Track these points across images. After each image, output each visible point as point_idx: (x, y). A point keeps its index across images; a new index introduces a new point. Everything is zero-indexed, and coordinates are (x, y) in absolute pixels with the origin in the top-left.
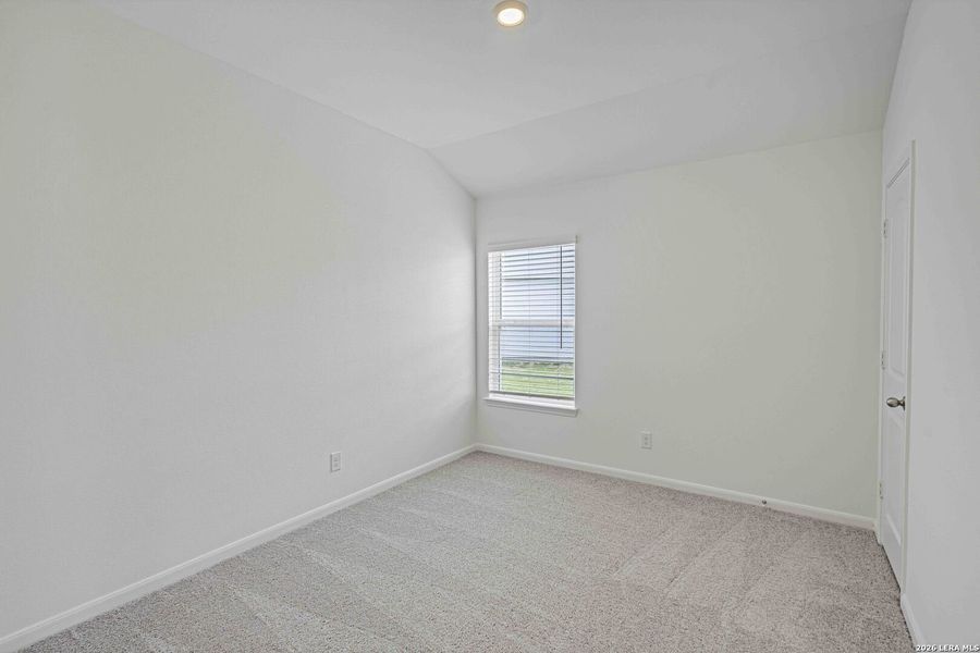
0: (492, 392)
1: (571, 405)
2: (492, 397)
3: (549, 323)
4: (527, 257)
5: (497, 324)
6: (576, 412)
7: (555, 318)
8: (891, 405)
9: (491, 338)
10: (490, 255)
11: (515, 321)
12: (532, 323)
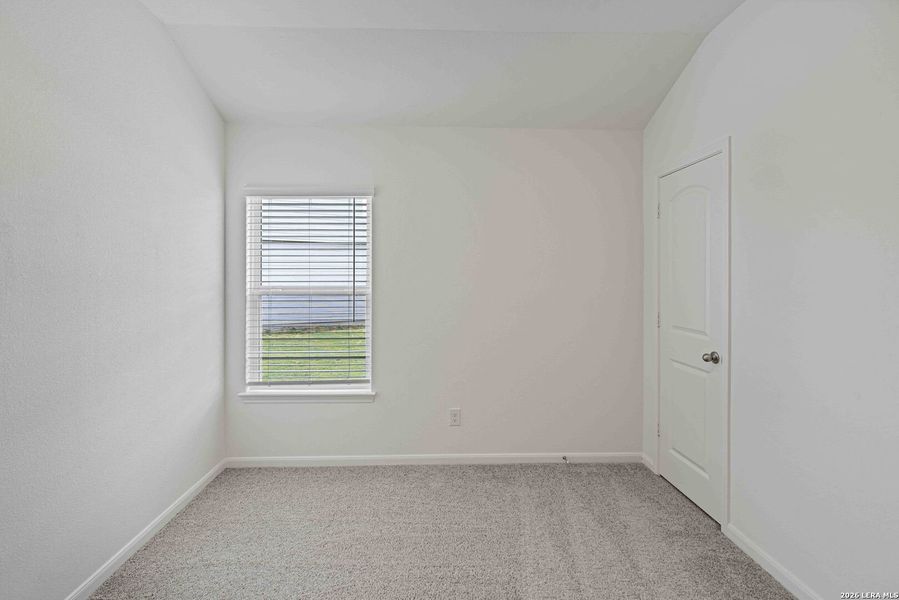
0: (250, 384)
1: (367, 390)
2: (249, 391)
3: (340, 291)
4: (306, 208)
5: (256, 292)
6: (372, 398)
7: (346, 284)
8: (706, 360)
9: (248, 312)
10: (248, 200)
11: (283, 288)
12: (312, 291)
